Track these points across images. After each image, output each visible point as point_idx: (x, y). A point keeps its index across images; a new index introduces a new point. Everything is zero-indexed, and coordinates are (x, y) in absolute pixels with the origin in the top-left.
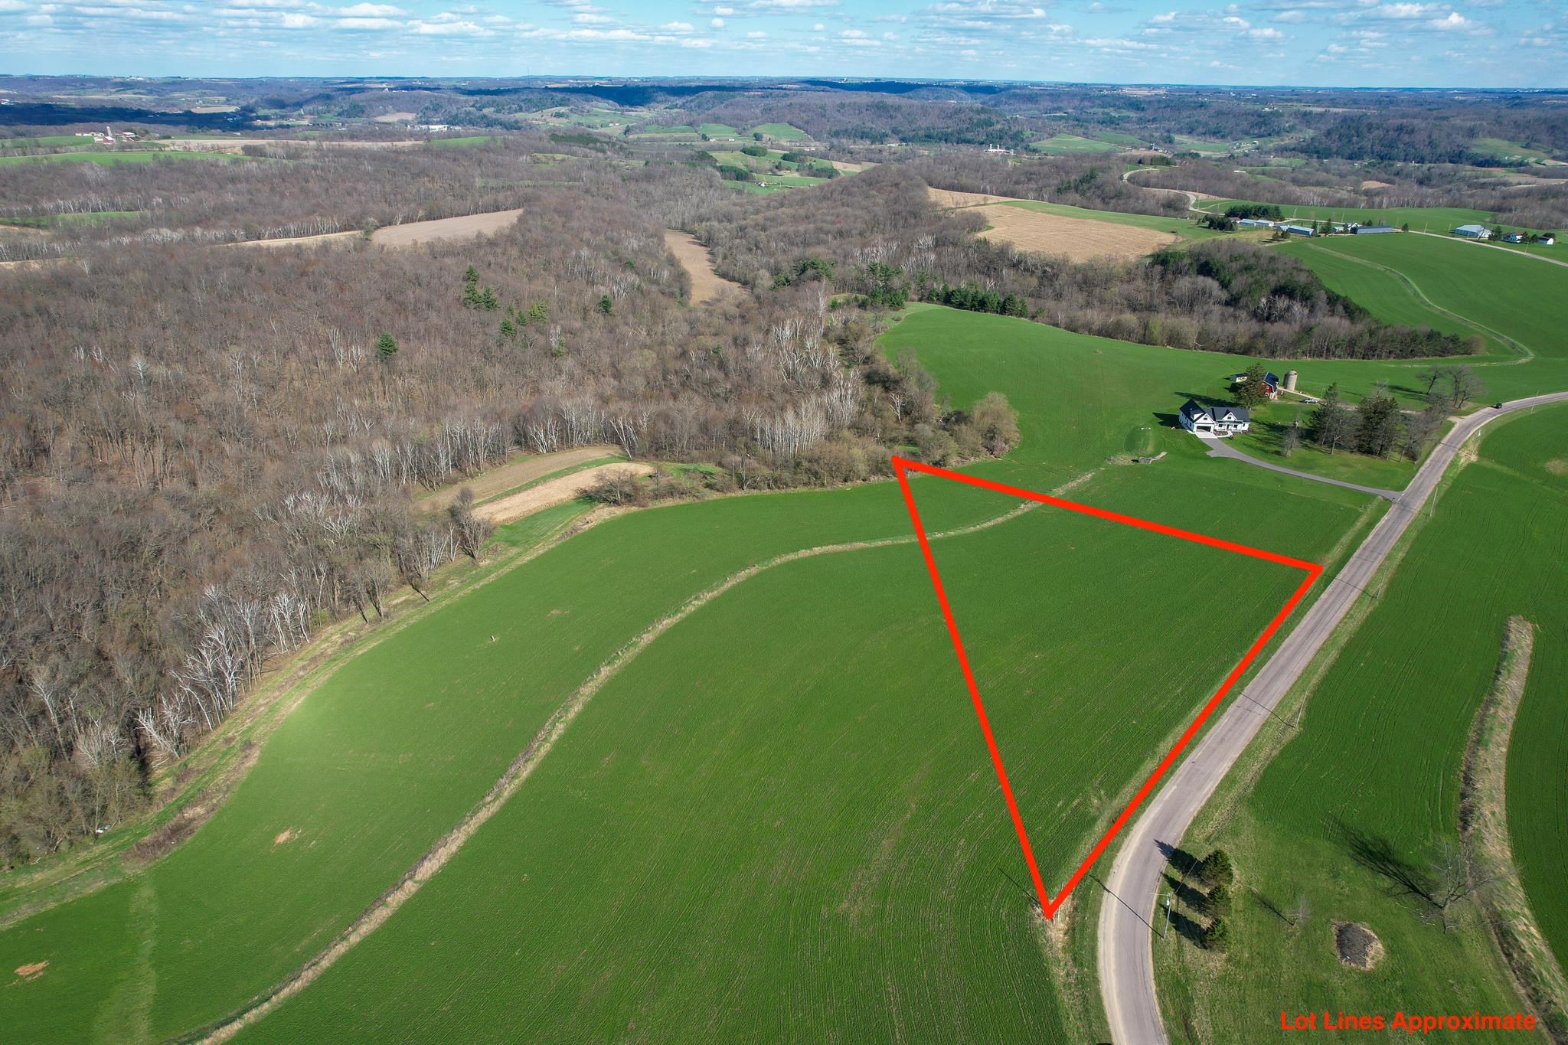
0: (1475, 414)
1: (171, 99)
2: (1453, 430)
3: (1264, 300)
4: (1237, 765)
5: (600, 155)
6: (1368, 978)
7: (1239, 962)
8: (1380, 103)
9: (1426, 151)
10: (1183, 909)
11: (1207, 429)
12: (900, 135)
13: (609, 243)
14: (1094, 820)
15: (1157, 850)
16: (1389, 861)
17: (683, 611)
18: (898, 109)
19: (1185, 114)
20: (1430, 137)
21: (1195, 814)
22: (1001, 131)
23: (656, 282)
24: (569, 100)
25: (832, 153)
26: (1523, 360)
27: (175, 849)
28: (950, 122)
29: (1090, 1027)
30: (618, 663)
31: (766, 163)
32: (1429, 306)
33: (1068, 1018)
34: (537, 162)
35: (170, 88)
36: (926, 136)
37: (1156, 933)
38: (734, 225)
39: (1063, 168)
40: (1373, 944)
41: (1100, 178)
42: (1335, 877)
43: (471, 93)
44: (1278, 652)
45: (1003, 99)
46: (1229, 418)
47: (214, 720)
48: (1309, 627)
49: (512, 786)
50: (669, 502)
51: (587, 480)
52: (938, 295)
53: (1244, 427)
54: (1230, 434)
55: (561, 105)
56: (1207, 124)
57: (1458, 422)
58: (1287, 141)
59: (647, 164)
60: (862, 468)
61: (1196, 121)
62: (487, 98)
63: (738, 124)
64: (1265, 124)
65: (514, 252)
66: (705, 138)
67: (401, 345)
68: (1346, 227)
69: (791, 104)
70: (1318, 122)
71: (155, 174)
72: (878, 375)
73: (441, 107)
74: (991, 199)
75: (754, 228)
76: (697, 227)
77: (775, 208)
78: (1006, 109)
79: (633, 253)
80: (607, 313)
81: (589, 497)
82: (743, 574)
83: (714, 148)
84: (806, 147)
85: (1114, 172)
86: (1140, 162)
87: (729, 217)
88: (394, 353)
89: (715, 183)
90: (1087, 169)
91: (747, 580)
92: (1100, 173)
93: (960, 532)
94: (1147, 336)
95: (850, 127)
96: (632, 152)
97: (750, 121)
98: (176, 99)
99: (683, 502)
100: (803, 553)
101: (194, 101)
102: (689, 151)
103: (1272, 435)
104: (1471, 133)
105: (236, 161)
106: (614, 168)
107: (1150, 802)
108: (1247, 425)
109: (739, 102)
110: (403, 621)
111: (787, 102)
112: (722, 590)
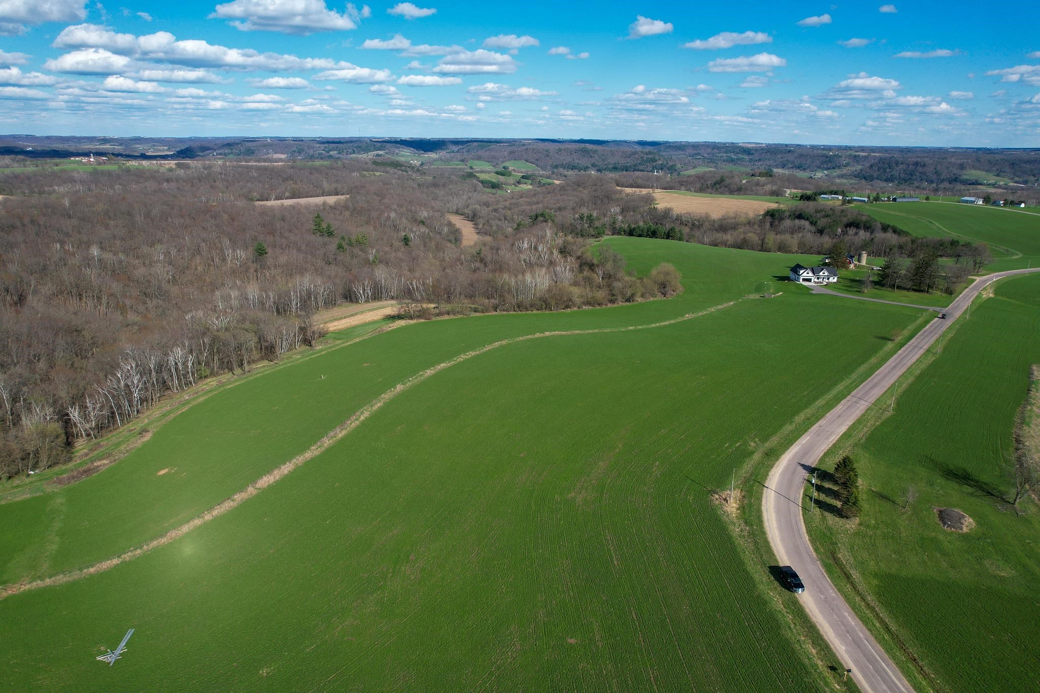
0: (989, 276)
1: (134, 148)
2: (974, 284)
3: (840, 230)
4: (852, 428)
5: (405, 173)
6: (965, 537)
7: (868, 525)
8: (902, 152)
9: (934, 177)
10: (822, 497)
11: (809, 280)
12: (597, 168)
13: (409, 213)
14: (752, 453)
15: (800, 468)
16: (971, 480)
17: (454, 361)
18: (595, 152)
19: (779, 156)
20: (935, 169)
21: (825, 451)
22: (661, 165)
23: (440, 233)
24: (385, 147)
25: (554, 176)
26: (1016, 257)
27: (84, 479)
28: (628, 160)
29: (761, 558)
30: (409, 384)
31: (511, 180)
32: (949, 233)
33: (745, 553)
34: (364, 176)
35: (133, 142)
36: (614, 168)
37: (805, 509)
38: (490, 208)
39: (703, 178)
40: (966, 519)
41: (727, 181)
42: (931, 485)
43: (323, 143)
44: (872, 376)
45: (662, 149)
46: (824, 273)
47: (122, 421)
48: (893, 364)
49: (331, 441)
50: (446, 317)
51: (389, 311)
52: (624, 231)
53: (833, 280)
54: (825, 283)
55: (380, 150)
56: (793, 162)
57: (978, 279)
58: (845, 171)
59: (434, 177)
60: (578, 301)
61: (787, 161)
62: (332, 145)
63: (491, 160)
64: (831, 162)
65: (347, 213)
66: (471, 168)
67: (269, 250)
68: (889, 198)
69: (527, 149)
70: (864, 161)
71: (118, 177)
72: (586, 263)
73: (303, 150)
74: (657, 191)
75: (503, 209)
76: (466, 211)
77: (517, 199)
78: (664, 154)
79: (425, 217)
80: (407, 244)
81: (392, 318)
82: (497, 344)
83: (478, 172)
84: (537, 173)
85: (737, 179)
86: (752, 175)
87: (487, 204)
88: (265, 255)
89: (478, 189)
90: (718, 178)
91: (500, 347)
92: (727, 179)
93: (645, 326)
94: (764, 246)
95: (564, 162)
96: (425, 173)
97: (501, 159)
98: (136, 148)
99: (456, 317)
100: (538, 335)
101: (148, 150)
102: (461, 173)
103: (853, 284)
104: (962, 167)
105: (171, 170)
106: (413, 180)
107: (792, 444)
108: (836, 278)
109: (493, 148)
110: (261, 372)
111: (525, 148)
112: (482, 351)
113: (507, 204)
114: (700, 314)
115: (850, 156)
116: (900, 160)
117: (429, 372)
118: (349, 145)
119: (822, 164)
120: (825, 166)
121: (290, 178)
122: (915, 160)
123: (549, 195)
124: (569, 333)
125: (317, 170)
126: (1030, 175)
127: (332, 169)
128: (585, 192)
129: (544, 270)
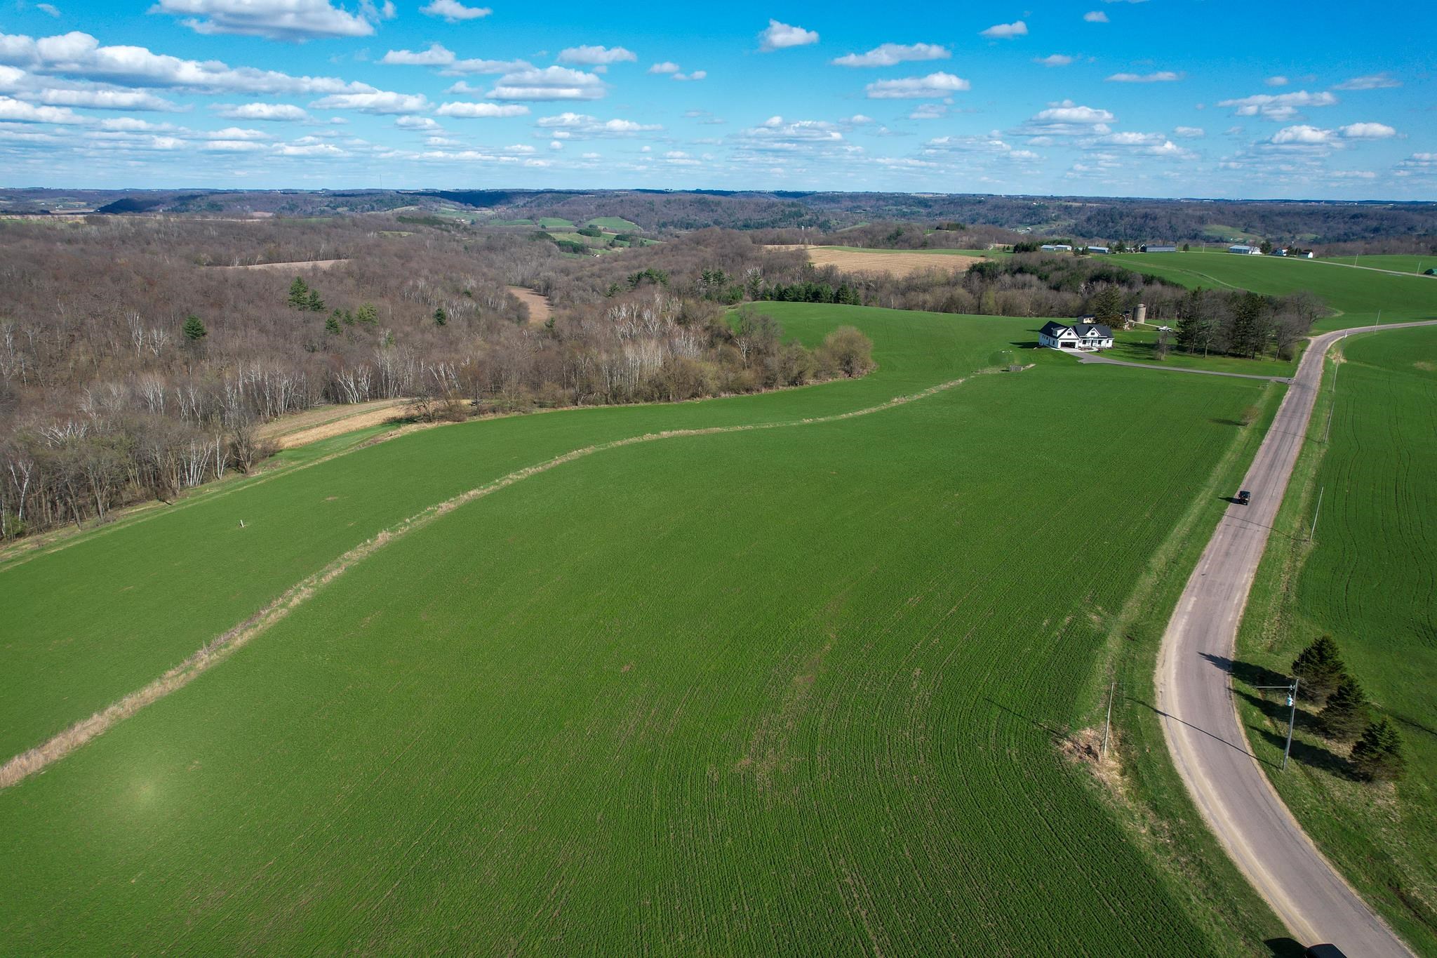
0: (1324, 335)
1: (32, 203)
2: (1311, 345)
5: (445, 233)
8: (1124, 202)
11: (1072, 345)
13: (448, 281)
14: (1101, 638)
15: (1209, 664)
17: (497, 484)
18: (718, 204)
19: (966, 208)
20: (1170, 223)
21: (1238, 624)
22: (810, 220)
23: (494, 309)
24: (418, 200)
25: (661, 236)
28: (764, 214)
29: (1235, 914)
30: (403, 530)
31: (601, 241)
33: (1189, 900)
34: (384, 236)
36: (745, 226)
37: (1263, 762)
38: (571, 276)
39: (871, 233)
41: (906, 235)
43: (327, 196)
45: (809, 200)
46: (1093, 334)
48: (1267, 461)
49: (215, 657)
50: (490, 417)
52: (771, 295)
53: (1107, 344)
54: (1096, 349)
55: (410, 205)
56: (986, 216)
57: (1313, 340)
58: (1055, 227)
59: (489, 238)
60: (713, 385)
61: (977, 214)
62: (340, 199)
63: (572, 216)
64: (1035, 215)
65: (350, 282)
66: (543, 227)
67: (211, 330)
69: (622, 200)
70: (1078, 213)
72: (719, 335)
73: (298, 207)
74: (809, 247)
75: (590, 277)
76: (536, 282)
77: (609, 263)
78: (813, 207)
79: (472, 288)
80: (442, 324)
81: (397, 422)
82: (575, 454)
83: (552, 231)
84: (637, 232)
85: (918, 232)
86: (937, 228)
87: (566, 272)
88: (202, 338)
89: (554, 252)
90: (892, 231)
91: (581, 458)
92: (905, 233)
93: (830, 418)
94: (982, 308)
95: (676, 219)
96: (475, 233)
97: (585, 216)
98: (36, 203)
99: (507, 416)
100: (648, 437)
101: (54, 206)
102: (528, 233)
103: (1138, 349)
104: (1201, 220)
105: (76, 226)
106: (458, 241)
107: (1170, 615)
108: (1111, 342)
109: (575, 200)
110: (128, 522)
111: (619, 199)
112: (548, 467)
113: (596, 269)
114: (916, 397)
115: (1059, 207)
116: (1125, 211)
117: (446, 507)
118: (367, 198)
119: (1024, 217)
120: (1028, 221)
121: (269, 238)
122: (1143, 211)
123: (656, 257)
124: (703, 431)
125: (313, 228)
126: (1284, 230)
127: (335, 227)
128: (709, 250)
129: (653, 343)
